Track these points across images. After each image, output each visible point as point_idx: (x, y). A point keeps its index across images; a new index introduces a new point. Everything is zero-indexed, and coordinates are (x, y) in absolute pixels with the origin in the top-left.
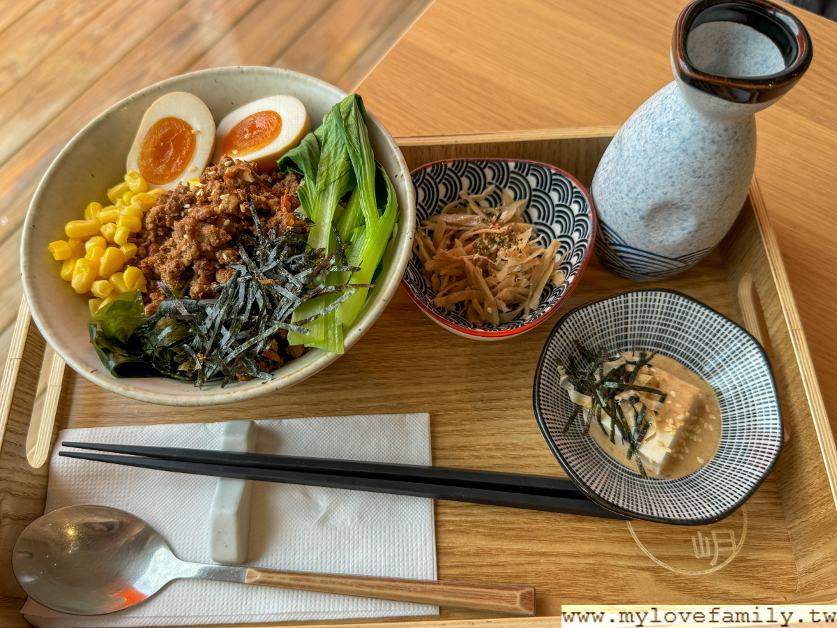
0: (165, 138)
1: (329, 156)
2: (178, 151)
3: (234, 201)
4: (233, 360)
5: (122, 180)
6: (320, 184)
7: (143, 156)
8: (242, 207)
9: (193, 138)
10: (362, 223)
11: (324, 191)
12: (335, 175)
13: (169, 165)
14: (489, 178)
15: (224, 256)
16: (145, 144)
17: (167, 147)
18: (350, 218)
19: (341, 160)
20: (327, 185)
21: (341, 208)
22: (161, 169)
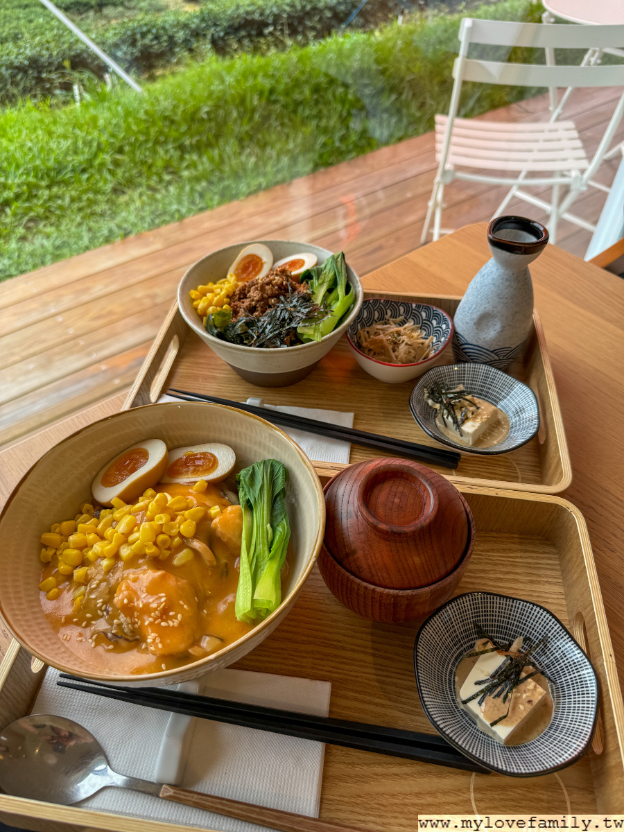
0: (249, 263)
1: (326, 273)
2: (254, 269)
3: (281, 279)
4: (270, 338)
5: (225, 277)
6: (320, 281)
7: (237, 269)
8: (284, 283)
9: (262, 265)
10: (337, 299)
11: (321, 284)
12: (327, 279)
13: (249, 274)
14: (402, 312)
15: (273, 301)
16: (239, 264)
17: (249, 267)
18: (333, 296)
19: (332, 274)
20: (323, 283)
21: (327, 293)
22: (244, 276)
